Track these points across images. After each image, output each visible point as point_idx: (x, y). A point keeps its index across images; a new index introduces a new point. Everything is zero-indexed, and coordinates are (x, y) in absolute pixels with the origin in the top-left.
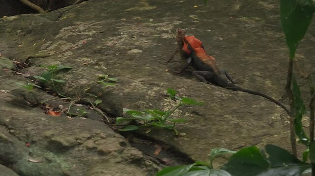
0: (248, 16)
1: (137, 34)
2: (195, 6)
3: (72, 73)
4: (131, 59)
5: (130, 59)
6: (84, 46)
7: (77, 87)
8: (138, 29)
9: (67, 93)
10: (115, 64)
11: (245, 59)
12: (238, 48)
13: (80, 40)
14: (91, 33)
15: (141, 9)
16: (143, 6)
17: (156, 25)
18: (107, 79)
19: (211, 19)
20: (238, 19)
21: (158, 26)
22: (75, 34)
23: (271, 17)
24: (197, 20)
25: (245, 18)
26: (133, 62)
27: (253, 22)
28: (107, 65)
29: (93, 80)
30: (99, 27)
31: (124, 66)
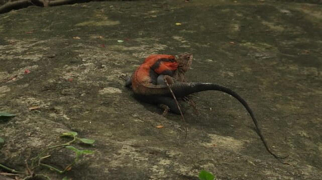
0: (253, 42)
1: (107, 63)
2: (178, 24)
3: (15, 125)
4: (107, 104)
5: (104, 104)
6: (27, 78)
7: (26, 151)
8: (107, 55)
9: (8, 160)
10: (81, 110)
11: (276, 108)
12: (259, 90)
13: (19, 68)
14: (35, 58)
15: (99, 24)
16: (100, 20)
17: (131, 49)
18: (76, 140)
19: (206, 43)
20: (241, 45)
21: (135, 51)
22: (10, 57)
23: (284, 43)
24: (186, 44)
25: (249, 43)
26: (111, 110)
27: (263, 49)
28: (69, 112)
29: (53, 140)
30: (45, 49)
31: (98, 116)
